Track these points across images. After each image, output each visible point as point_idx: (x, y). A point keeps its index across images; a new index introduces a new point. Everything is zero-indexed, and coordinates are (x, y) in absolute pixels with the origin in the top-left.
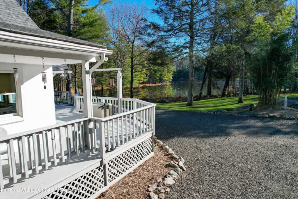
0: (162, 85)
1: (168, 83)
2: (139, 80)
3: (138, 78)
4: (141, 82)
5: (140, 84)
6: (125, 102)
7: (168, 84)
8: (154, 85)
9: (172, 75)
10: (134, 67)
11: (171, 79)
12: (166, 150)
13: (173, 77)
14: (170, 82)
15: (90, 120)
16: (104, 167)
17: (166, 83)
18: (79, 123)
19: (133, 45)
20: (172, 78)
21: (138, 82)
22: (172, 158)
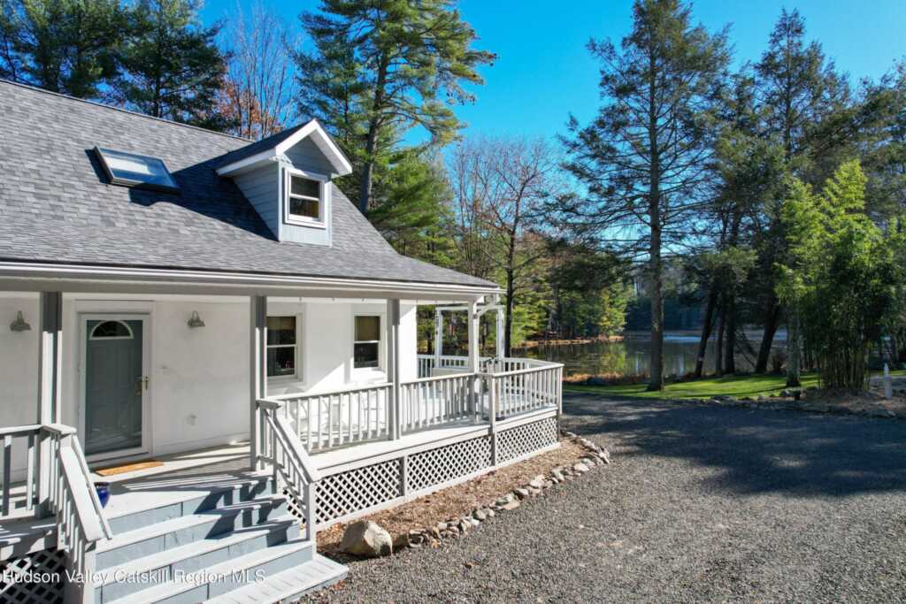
0: (593, 342)
1: (613, 338)
2: (526, 327)
3: (524, 322)
4: (531, 332)
5: (529, 338)
6: (510, 365)
7: (614, 341)
8: (569, 342)
9: (626, 314)
10: (515, 293)
11: (623, 326)
12: (582, 443)
13: (627, 318)
14: (616, 334)
15: (476, 376)
16: (493, 439)
17: (608, 336)
18: (464, 378)
19: (513, 240)
20: (624, 323)
21: (524, 332)
22: (591, 450)
